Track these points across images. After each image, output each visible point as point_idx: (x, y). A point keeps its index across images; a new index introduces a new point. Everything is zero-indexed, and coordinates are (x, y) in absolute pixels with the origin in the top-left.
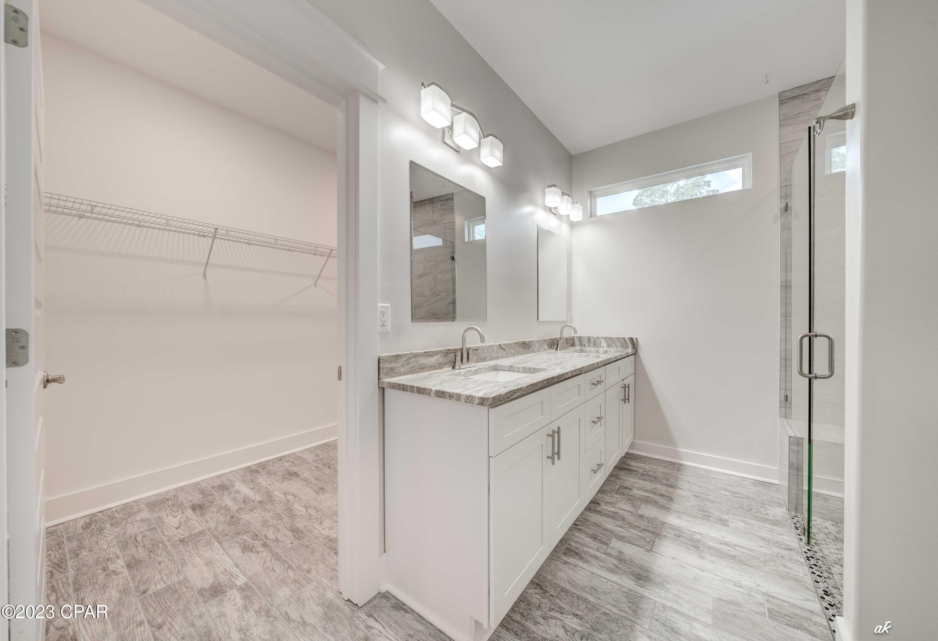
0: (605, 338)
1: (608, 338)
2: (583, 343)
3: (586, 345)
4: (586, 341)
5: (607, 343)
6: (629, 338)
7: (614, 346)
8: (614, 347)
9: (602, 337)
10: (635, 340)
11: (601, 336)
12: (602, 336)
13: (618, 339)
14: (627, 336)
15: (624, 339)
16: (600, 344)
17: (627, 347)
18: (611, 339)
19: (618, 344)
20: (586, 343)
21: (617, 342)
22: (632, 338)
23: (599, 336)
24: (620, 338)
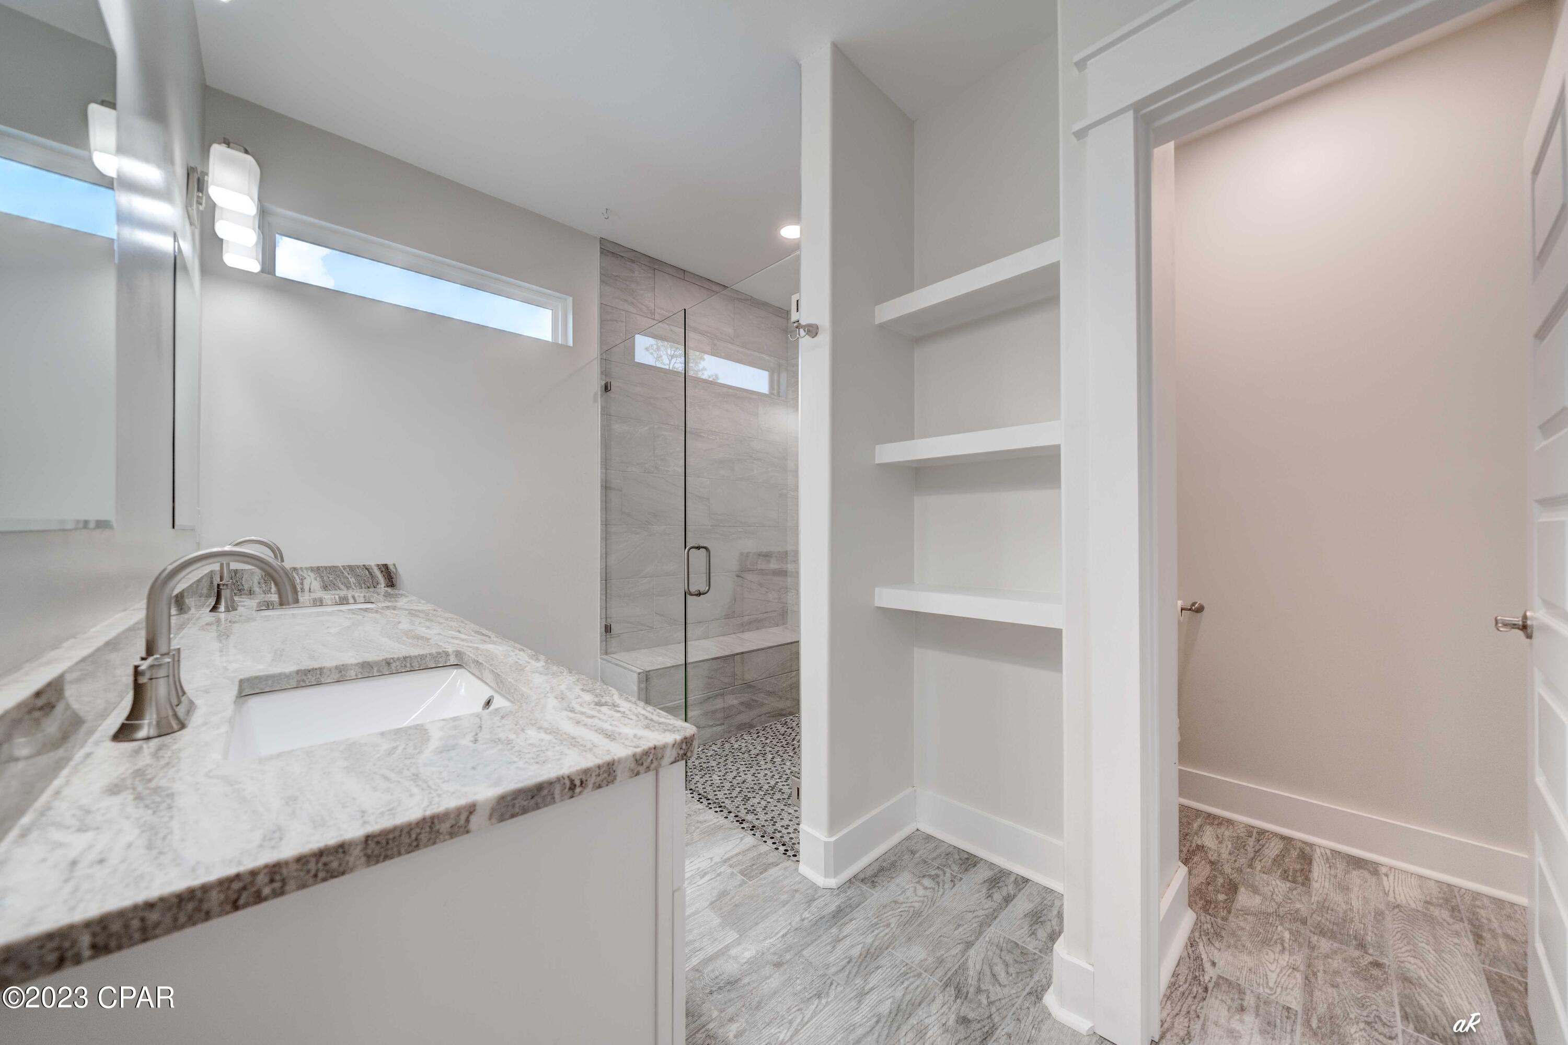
0: (317, 570)
1: (326, 568)
2: (246, 587)
3: (256, 589)
4: (256, 581)
5: (323, 581)
6: (378, 565)
7: (340, 585)
8: (342, 587)
9: (307, 569)
10: (391, 567)
11: (304, 565)
12: (308, 565)
13: (352, 568)
14: (373, 561)
15: (366, 568)
16: (302, 584)
17: (375, 584)
18: (333, 569)
19: (352, 580)
20: (256, 584)
21: (349, 577)
22: (386, 566)
23: (298, 566)
24: (358, 567)
